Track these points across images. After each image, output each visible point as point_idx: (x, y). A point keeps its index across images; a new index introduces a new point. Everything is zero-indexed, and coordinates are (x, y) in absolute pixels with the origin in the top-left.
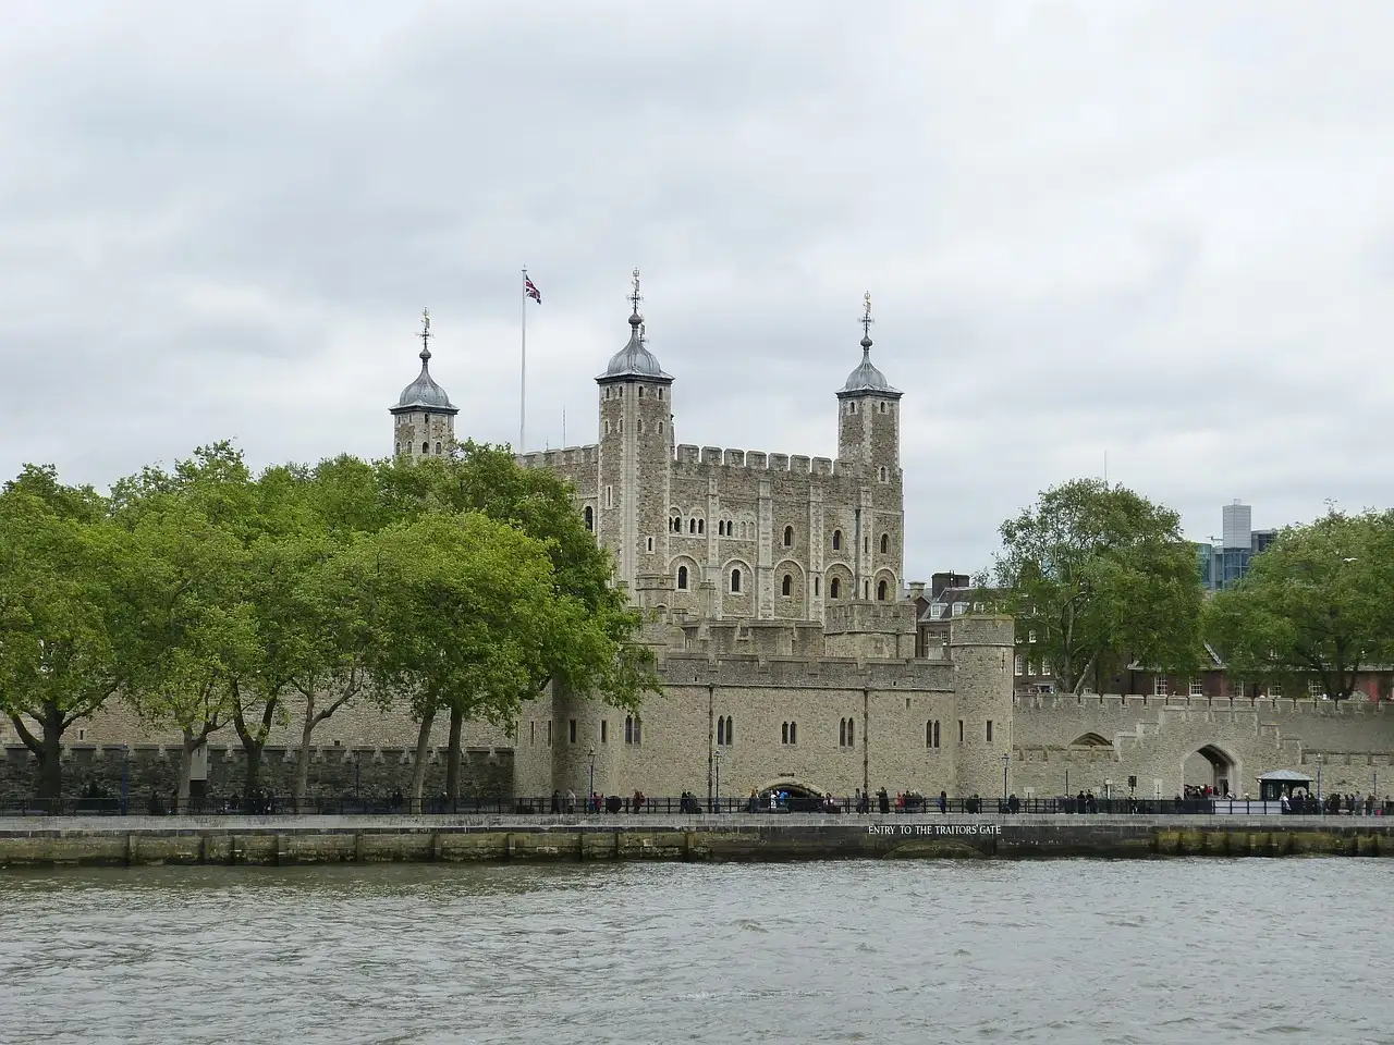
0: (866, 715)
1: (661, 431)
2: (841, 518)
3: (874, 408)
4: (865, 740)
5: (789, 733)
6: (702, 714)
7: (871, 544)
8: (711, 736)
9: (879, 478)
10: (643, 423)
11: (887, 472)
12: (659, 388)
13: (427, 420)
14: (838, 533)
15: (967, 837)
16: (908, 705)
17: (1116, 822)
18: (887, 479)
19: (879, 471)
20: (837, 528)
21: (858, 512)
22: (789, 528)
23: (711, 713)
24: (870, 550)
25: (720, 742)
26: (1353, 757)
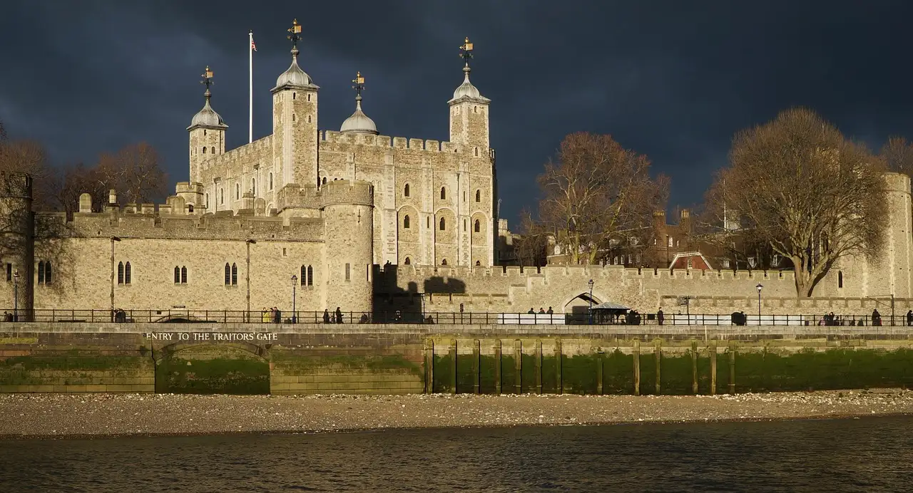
0: (248, 261)
1: (310, 121)
2: (447, 179)
3: (470, 110)
4: (248, 279)
5: (181, 275)
6: (105, 260)
7: (467, 196)
8: (113, 277)
9: (474, 154)
10: (296, 116)
11: (479, 150)
12: (308, 93)
13: (205, 134)
14: (443, 188)
15: (244, 342)
16: (284, 253)
17: (391, 330)
18: (480, 155)
19: (474, 150)
20: (443, 186)
21: (458, 175)
22: (407, 185)
23: (113, 259)
24: (467, 200)
25: (120, 281)
26: (701, 300)
